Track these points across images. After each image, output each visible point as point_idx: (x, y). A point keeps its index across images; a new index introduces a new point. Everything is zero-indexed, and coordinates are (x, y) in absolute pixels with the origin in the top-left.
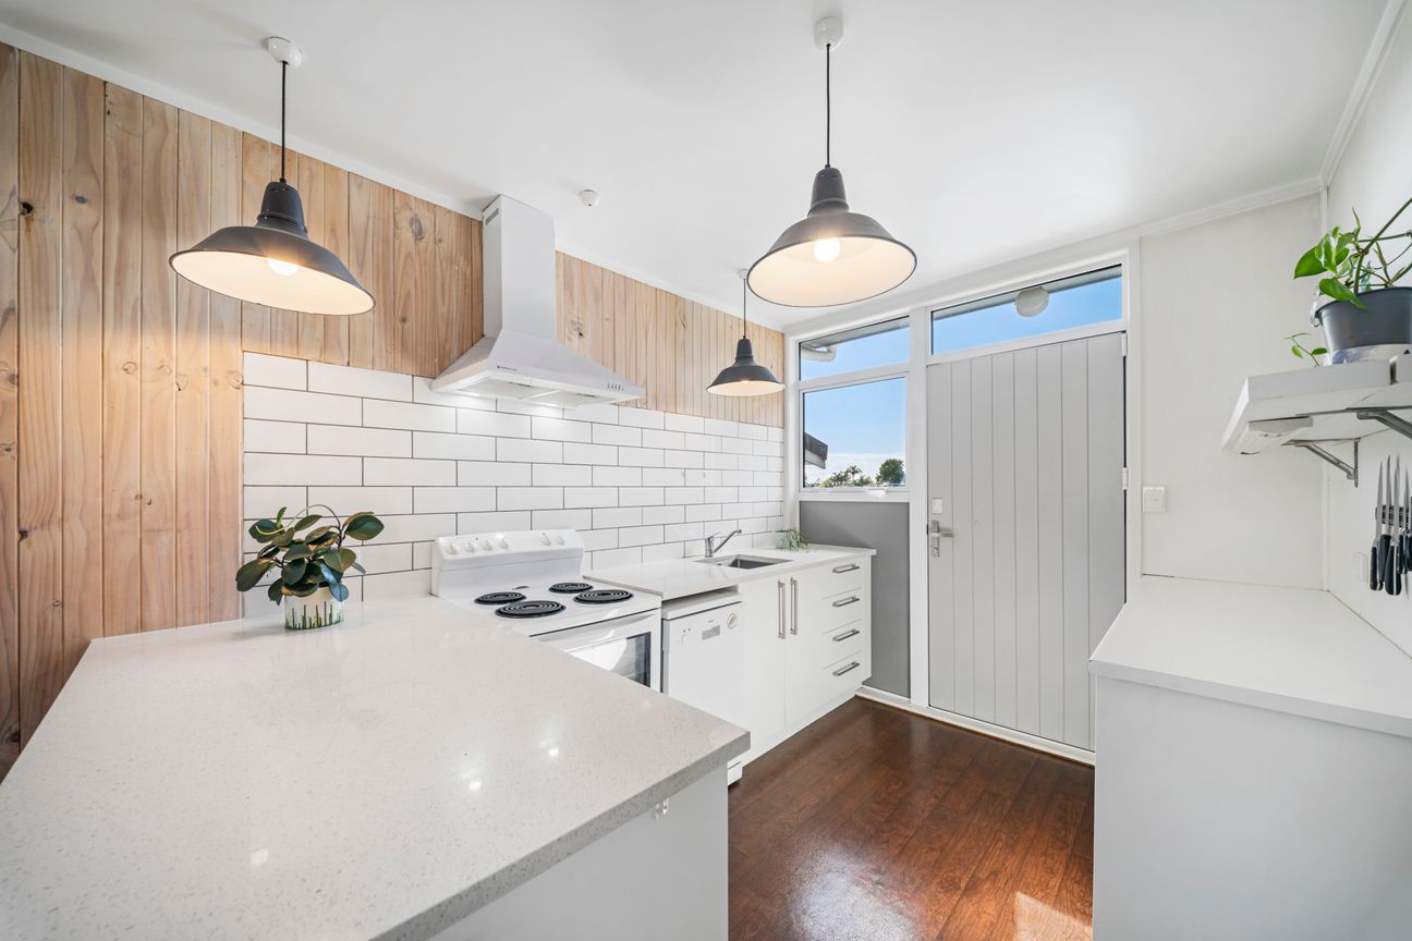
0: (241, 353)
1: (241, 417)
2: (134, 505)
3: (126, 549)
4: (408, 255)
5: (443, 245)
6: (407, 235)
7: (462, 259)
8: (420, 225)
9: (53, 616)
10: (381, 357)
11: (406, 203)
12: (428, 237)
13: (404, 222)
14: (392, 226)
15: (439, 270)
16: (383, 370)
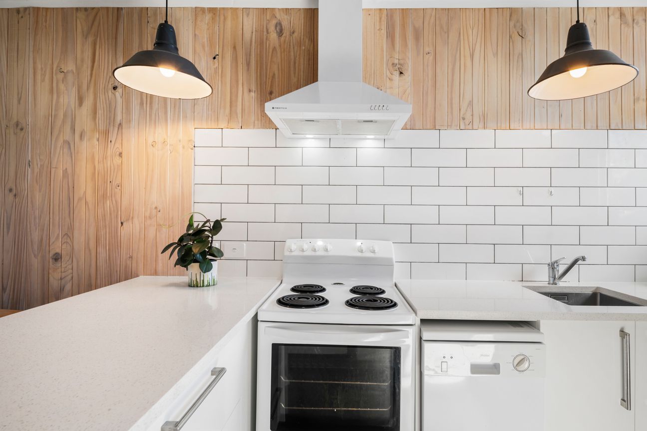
0: (193, 129)
1: (193, 164)
2: (154, 211)
3: (152, 232)
4: (274, 49)
5: (296, 34)
6: (274, 35)
7: (307, 41)
8: (281, 27)
9: (129, 262)
10: (258, 120)
11: (274, 15)
12: (286, 33)
13: (272, 28)
14: (265, 33)
15: (292, 54)
16: (259, 128)
